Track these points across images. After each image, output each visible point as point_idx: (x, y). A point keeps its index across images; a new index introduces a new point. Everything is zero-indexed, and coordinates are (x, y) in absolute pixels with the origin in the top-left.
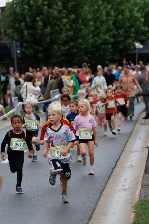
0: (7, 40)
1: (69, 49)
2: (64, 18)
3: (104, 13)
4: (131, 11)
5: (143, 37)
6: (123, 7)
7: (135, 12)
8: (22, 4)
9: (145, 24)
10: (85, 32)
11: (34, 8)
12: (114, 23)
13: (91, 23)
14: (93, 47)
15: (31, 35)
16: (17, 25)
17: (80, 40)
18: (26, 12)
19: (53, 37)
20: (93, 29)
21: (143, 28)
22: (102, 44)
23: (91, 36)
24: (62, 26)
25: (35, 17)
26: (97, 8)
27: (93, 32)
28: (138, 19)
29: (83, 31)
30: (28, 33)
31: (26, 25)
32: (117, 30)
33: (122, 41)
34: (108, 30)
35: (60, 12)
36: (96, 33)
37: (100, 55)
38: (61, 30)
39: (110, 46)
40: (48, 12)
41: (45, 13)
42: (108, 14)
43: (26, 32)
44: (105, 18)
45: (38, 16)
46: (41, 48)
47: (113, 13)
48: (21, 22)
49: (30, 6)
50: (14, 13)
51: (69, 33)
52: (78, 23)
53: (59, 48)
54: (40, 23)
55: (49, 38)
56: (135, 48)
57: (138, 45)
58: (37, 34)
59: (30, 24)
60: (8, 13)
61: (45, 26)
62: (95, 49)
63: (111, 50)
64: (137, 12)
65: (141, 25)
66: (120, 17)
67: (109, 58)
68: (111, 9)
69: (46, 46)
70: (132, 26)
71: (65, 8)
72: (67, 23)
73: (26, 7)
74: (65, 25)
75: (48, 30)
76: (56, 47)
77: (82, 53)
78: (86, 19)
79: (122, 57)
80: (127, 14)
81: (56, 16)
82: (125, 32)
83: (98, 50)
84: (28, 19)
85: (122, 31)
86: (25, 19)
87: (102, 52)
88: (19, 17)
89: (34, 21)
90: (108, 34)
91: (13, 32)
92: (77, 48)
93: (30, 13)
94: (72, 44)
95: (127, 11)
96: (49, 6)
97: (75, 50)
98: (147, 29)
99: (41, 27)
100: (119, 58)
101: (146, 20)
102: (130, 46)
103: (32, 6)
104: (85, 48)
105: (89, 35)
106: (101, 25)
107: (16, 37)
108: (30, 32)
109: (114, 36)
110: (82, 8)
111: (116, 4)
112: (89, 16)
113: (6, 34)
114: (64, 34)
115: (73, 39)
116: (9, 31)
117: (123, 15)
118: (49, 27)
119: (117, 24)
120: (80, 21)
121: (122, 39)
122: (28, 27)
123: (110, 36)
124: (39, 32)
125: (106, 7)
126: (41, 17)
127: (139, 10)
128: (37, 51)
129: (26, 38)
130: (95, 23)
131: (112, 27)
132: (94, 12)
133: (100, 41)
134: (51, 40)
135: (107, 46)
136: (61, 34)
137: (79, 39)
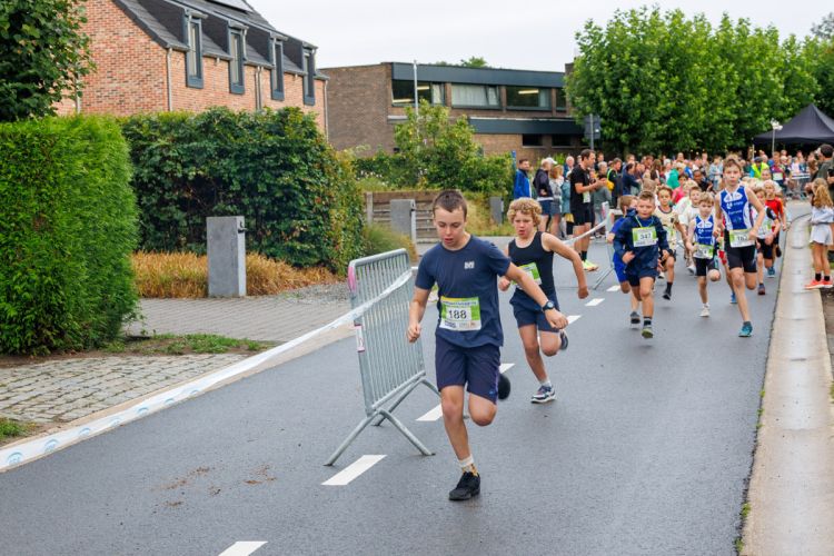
0: (576, 113)
1: (668, 128)
2: (662, 81)
3: (724, 76)
4: (764, 73)
5: (781, 114)
6: (753, 67)
7: (770, 75)
8: (599, 61)
9: (786, 92)
10: (694, 102)
11: (617, 66)
12: (738, 92)
13: (704, 90)
14: (705, 127)
15: (613, 106)
16: (591, 91)
17: (686, 116)
18: (605, 71)
19: (645, 110)
20: (705, 99)
21: (782, 99)
22: (719, 122)
23: (702, 109)
24: (658, 94)
25: (618, 80)
26: (712, 67)
27: (706, 102)
28: (775, 86)
29: (691, 103)
30: (608, 103)
31: (605, 90)
32: (743, 102)
33: (750, 118)
34: (729, 102)
35: (657, 72)
36: (710, 106)
37: (715, 139)
38: (658, 99)
39: (731, 126)
40: (638, 72)
41: (633, 73)
42: (729, 77)
43: (604, 102)
44: (725, 83)
45: (623, 78)
46: (625, 126)
47: (736, 76)
48: (597, 86)
49: (611, 64)
50: (587, 73)
51: (669, 104)
52: (684, 91)
53: (653, 126)
54: (625, 89)
55: (638, 111)
56: (771, 129)
57: (776, 125)
58: (620, 105)
59: (611, 90)
60: (578, 72)
61: (633, 92)
62: (707, 130)
63: (733, 132)
64: (774, 74)
65: (780, 95)
66: (747, 82)
67: (729, 143)
68: (734, 69)
69: (633, 123)
70: (765, 97)
71: (664, 67)
72: (667, 89)
73: (605, 64)
74: (663, 92)
75: (637, 98)
76: (648, 125)
77: (689, 135)
78: (695, 83)
79: (749, 142)
80: (759, 77)
81: (651, 79)
82: (755, 104)
83: (713, 130)
84: (607, 82)
85: (749, 104)
86: (603, 81)
87: (718, 134)
88: (595, 79)
89: (616, 85)
90: (729, 107)
91: (584, 101)
92: (681, 128)
93: (610, 73)
94: (673, 121)
95: (758, 73)
96: (640, 63)
97: (678, 131)
98: (788, 101)
99: (627, 95)
100: (744, 145)
101: (786, 88)
102: (761, 126)
103: (615, 63)
104: (693, 128)
105: (699, 109)
106: (719, 94)
107: (588, 108)
108: (611, 101)
109: (737, 111)
110: (690, 66)
111: (742, 62)
112: (701, 80)
113: (574, 104)
114: (661, 106)
115: (675, 114)
116: (579, 100)
117: (751, 79)
118: (638, 96)
119: (743, 93)
120: (687, 87)
121: (750, 115)
122: (607, 95)
123: (731, 111)
124: (624, 101)
125: (727, 66)
126: (627, 79)
127: (777, 72)
128: (620, 131)
129: (603, 110)
130: (710, 89)
131: (735, 96)
132: (708, 74)
133: (716, 117)
134: (642, 114)
135: (726, 126)
136: (657, 105)
137: (684, 113)
